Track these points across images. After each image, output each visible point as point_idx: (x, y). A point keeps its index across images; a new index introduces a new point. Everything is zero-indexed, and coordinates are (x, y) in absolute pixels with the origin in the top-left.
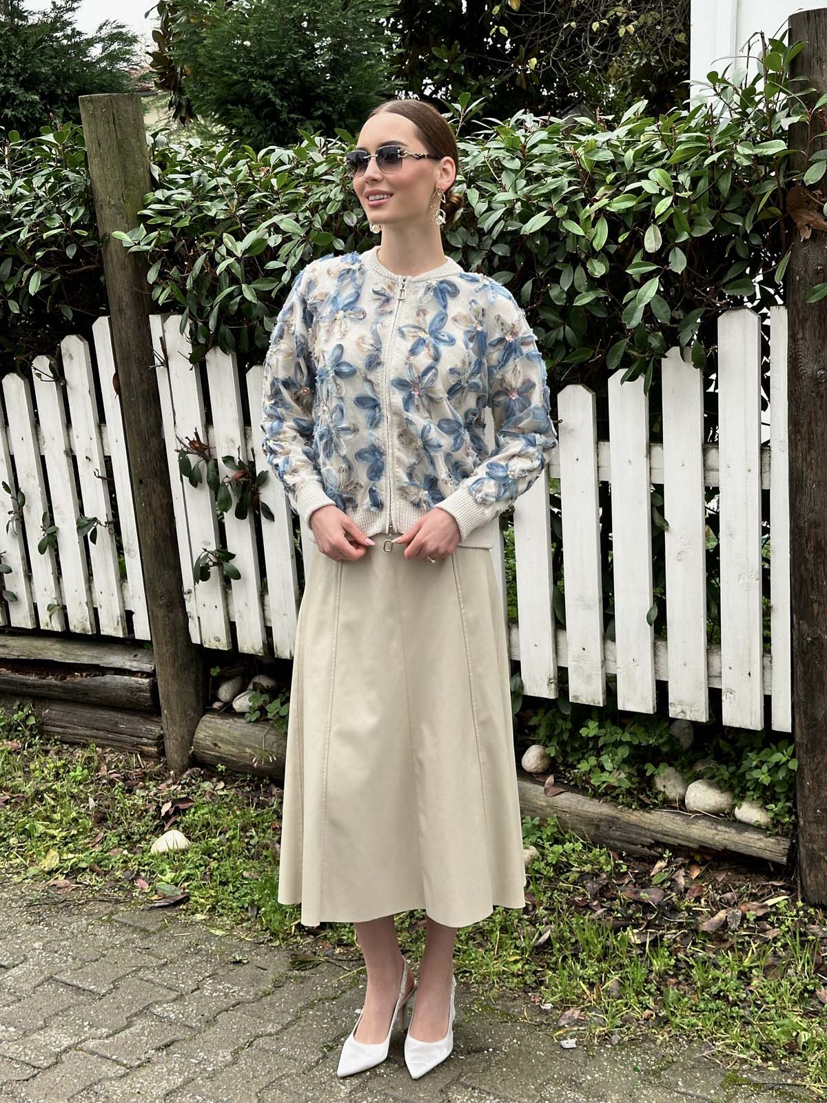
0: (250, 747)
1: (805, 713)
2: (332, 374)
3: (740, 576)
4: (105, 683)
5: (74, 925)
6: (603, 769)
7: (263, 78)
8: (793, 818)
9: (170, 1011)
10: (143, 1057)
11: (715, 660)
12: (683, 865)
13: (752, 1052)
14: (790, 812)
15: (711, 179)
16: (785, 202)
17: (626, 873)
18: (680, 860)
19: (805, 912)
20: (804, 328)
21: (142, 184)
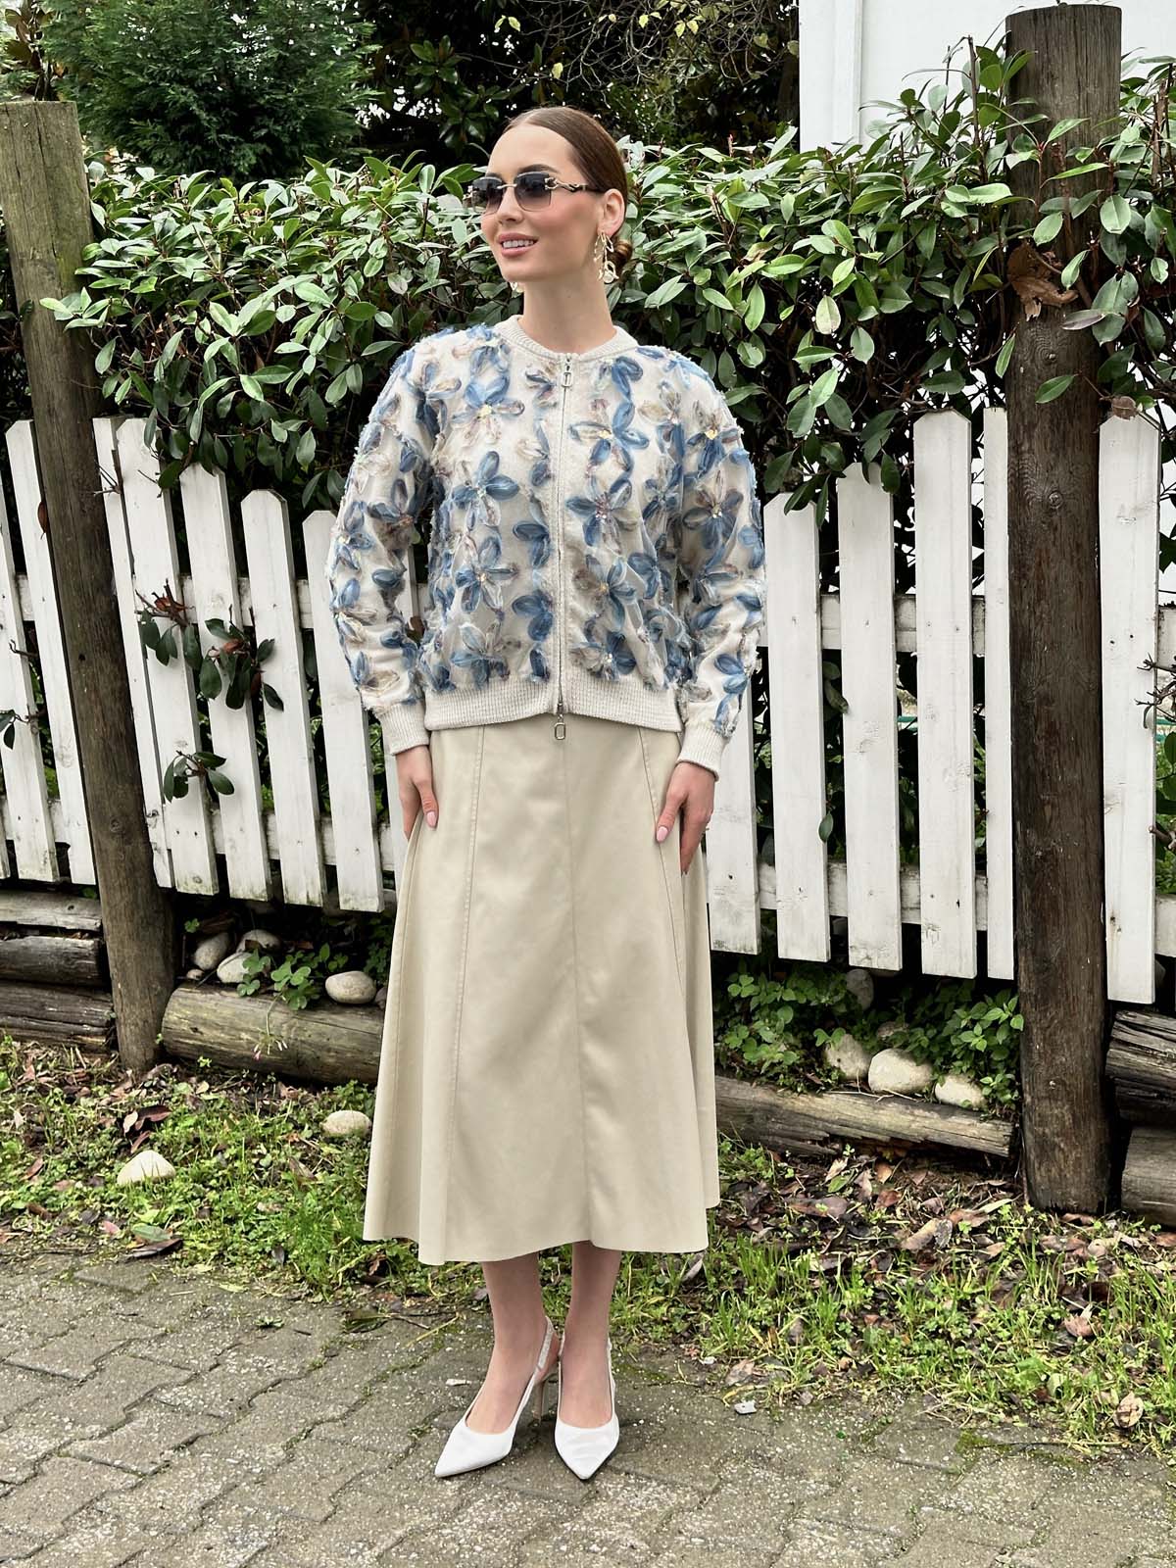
0: (247, 1031)
1: (1034, 953)
2: (481, 493)
3: (945, 770)
4: (26, 948)
5: (21, 1288)
6: (760, 1041)
7: (181, 81)
8: (1016, 1094)
9: (187, 1396)
10: (158, 1459)
11: (911, 886)
12: (869, 1165)
13: (991, 1405)
14: (1012, 1086)
15: (907, 236)
16: (1006, 268)
17: (792, 1180)
18: (864, 1158)
19: (1036, 1218)
20: (1030, 438)
21: (80, 232)
